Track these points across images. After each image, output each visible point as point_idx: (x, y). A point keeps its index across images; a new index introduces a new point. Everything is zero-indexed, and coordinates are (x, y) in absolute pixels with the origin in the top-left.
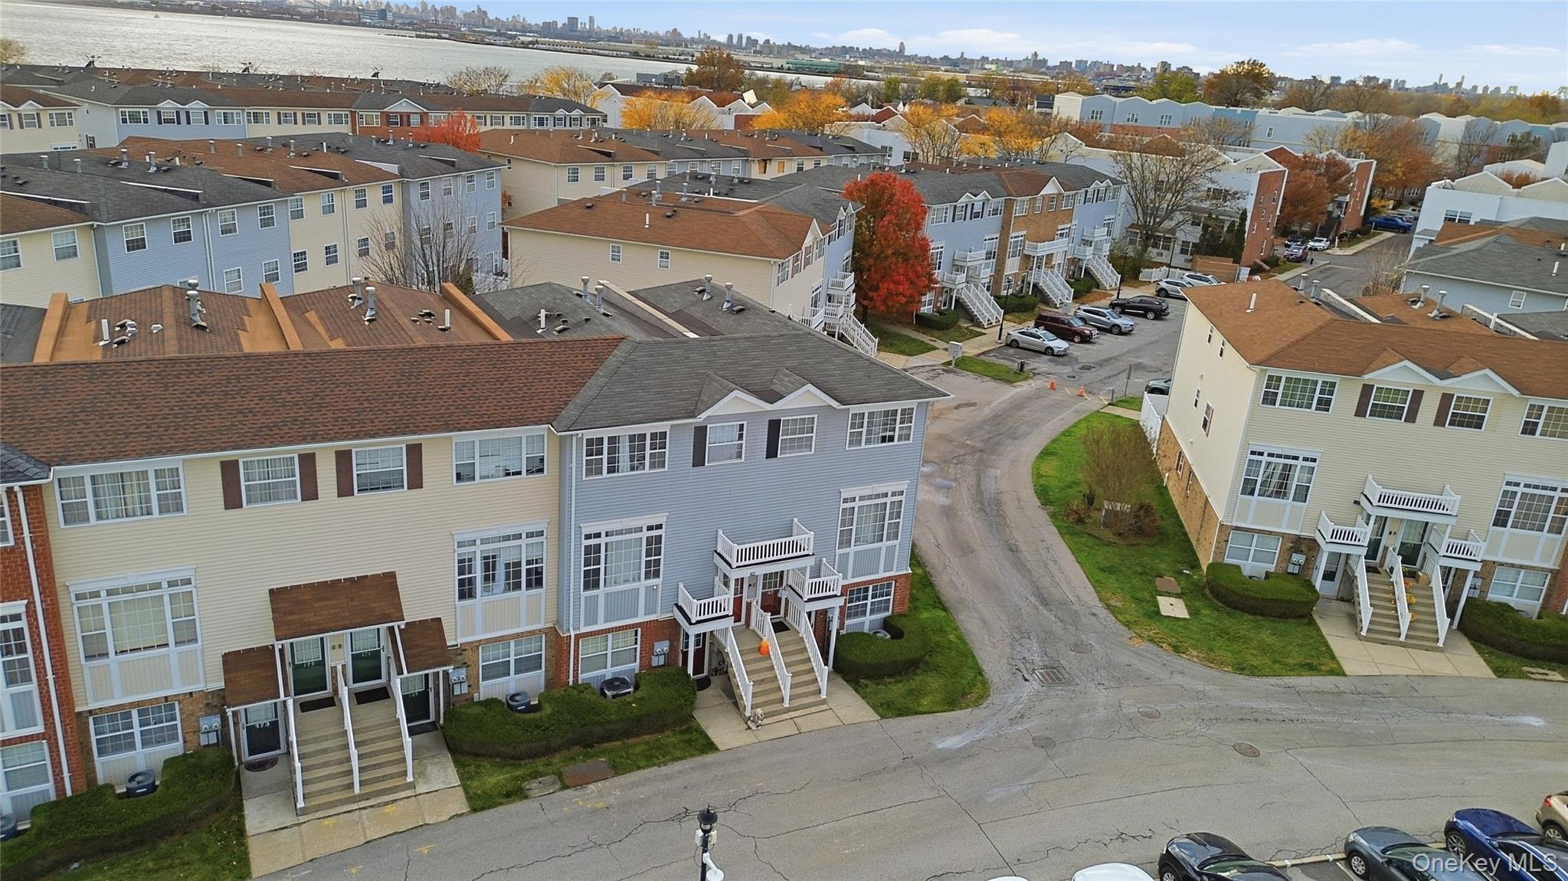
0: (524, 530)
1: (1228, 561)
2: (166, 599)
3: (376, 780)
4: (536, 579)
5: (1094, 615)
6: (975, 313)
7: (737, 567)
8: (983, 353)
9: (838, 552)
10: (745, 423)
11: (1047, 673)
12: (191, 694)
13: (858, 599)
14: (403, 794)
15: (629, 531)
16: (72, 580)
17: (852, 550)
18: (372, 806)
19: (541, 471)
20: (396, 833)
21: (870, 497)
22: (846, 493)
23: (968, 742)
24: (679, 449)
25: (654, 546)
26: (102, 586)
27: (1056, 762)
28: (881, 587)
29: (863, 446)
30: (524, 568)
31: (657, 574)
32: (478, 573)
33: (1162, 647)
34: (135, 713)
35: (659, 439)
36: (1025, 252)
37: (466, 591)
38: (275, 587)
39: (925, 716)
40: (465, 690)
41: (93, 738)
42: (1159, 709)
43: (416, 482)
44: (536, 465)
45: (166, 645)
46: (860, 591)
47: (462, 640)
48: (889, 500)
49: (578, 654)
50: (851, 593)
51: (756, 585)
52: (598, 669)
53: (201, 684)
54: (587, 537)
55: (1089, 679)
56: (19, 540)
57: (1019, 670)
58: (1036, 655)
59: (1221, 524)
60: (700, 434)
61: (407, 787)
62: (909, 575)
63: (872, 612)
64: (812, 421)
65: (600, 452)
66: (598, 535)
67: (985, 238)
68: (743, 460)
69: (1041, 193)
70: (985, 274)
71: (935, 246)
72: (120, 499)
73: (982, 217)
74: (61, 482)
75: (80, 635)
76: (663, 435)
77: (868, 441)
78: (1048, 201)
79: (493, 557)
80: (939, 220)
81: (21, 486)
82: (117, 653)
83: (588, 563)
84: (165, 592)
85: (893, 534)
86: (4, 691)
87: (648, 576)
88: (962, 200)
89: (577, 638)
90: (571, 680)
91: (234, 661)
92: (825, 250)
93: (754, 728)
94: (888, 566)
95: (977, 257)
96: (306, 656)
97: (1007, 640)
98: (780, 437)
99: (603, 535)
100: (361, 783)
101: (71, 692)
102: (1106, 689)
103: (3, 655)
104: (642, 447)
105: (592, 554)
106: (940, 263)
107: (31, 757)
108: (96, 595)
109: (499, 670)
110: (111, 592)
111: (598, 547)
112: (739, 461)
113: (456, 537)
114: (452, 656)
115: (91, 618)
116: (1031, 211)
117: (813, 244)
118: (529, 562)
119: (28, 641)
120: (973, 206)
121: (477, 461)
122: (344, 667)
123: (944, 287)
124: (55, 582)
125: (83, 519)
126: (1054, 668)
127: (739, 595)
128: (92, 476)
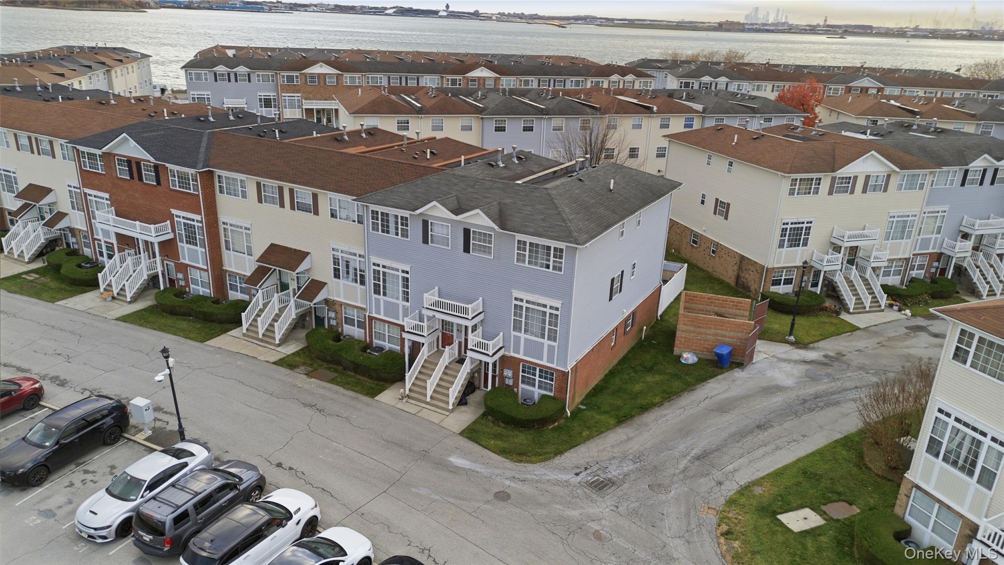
1: (908, 518)
2: (244, 234)
3: (269, 337)
4: (362, 281)
13: (529, 373)
14: (271, 347)
16: (222, 217)
17: (523, 336)
18: (259, 345)
19: (363, 223)
21: (535, 303)
22: (516, 294)
23: (468, 468)
24: (415, 229)
25: (405, 283)
26: (229, 221)
27: (484, 506)
28: (546, 372)
29: (527, 265)
30: (358, 273)
31: (407, 300)
32: (341, 267)
34: (237, 277)
35: (405, 222)
39: (479, 446)
40: (336, 325)
41: (228, 282)
43: (316, 212)
44: (360, 219)
45: (245, 254)
46: (530, 368)
47: (336, 299)
48: (548, 311)
49: (372, 327)
50: (524, 366)
51: (461, 331)
52: (381, 341)
53: (249, 274)
54: (374, 264)
55: (618, 500)
56: (199, 192)
57: (586, 469)
58: (617, 471)
59: (905, 477)
60: (425, 224)
61: (275, 345)
62: (564, 373)
63: (539, 387)
64: (490, 236)
65: (377, 219)
66: (379, 265)
68: (450, 248)
72: (232, 188)
74: (219, 176)
75: (224, 238)
76: (407, 219)
77: (530, 262)
79: (347, 262)
81: (195, 171)
82: (233, 250)
83: (375, 279)
84: (244, 231)
85: (553, 337)
86: (199, 249)
87: (404, 299)
89: (371, 318)
90: (368, 339)
91: (259, 269)
92: (929, 186)
93: (401, 400)
94: (550, 359)
96: (285, 279)
97: (617, 455)
98: (471, 241)
99: (381, 266)
100: (263, 335)
101: (220, 259)
102: (612, 510)
103: (198, 235)
104: (397, 223)
105: (376, 275)
107: (206, 278)
108: (227, 224)
109: (351, 322)
110: (230, 225)
111: (379, 272)
112: (448, 248)
113: (331, 245)
114: (331, 305)
115: (226, 233)
117: (889, 175)
118: (360, 271)
119: (203, 232)
121: (338, 209)
122: (294, 290)
124: (216, 214)
125: (223, 193)
126: (614, 483)
127: (452, 334)
128: (225, 176)
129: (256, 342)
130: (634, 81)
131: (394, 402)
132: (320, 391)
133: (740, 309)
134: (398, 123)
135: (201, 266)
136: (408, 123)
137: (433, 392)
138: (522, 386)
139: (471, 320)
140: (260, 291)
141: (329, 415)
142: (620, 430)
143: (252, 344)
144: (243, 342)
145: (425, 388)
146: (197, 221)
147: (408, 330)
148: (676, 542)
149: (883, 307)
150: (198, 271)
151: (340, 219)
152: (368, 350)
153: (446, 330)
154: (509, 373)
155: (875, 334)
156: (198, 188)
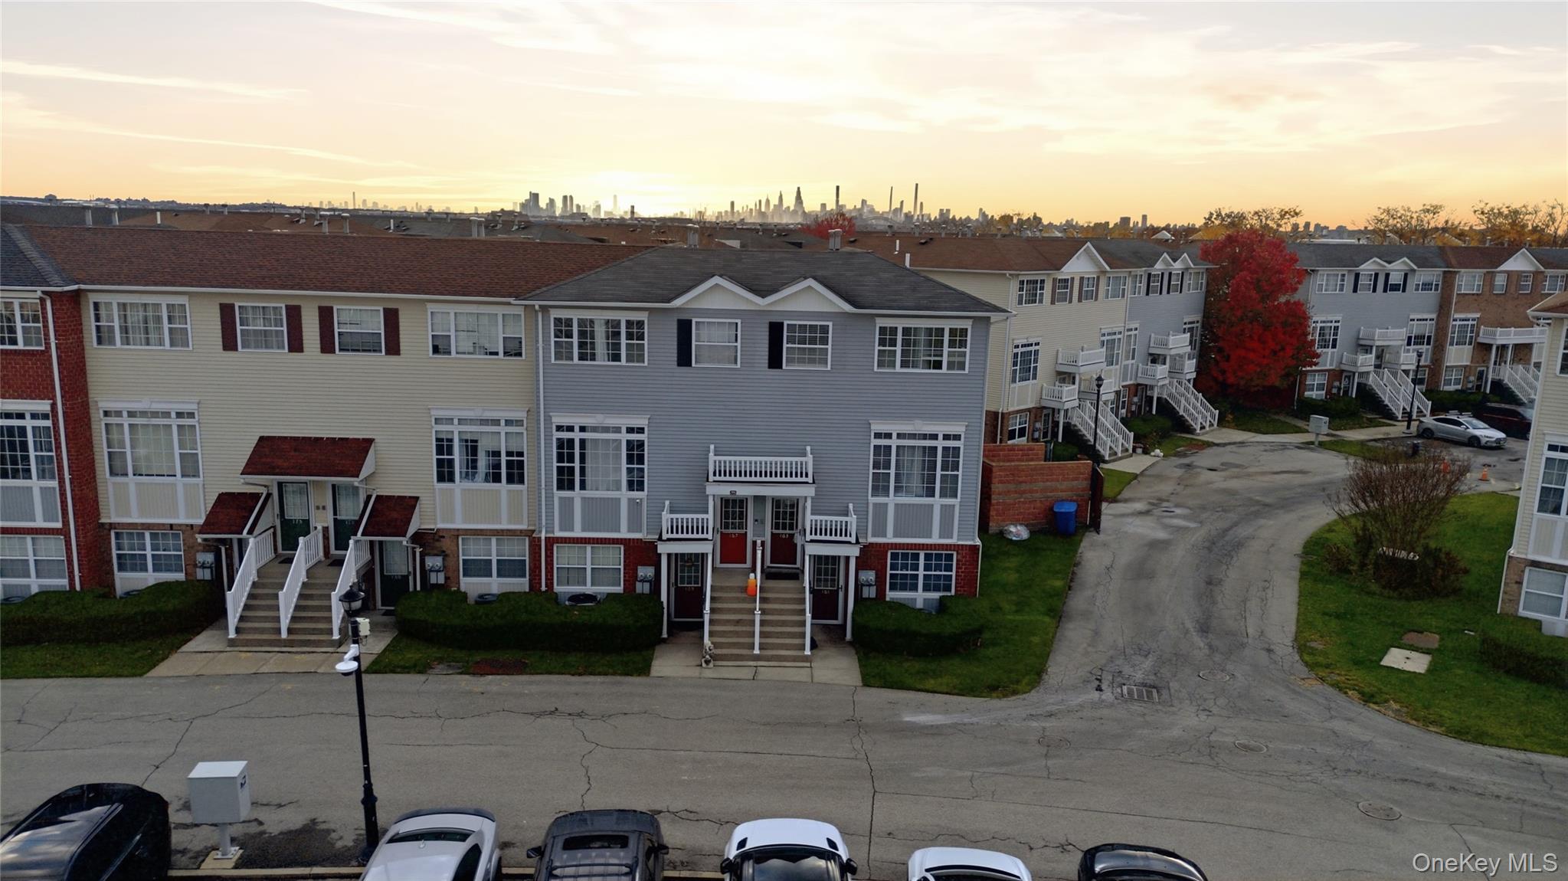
0: (503, 415)
1: (1522, 612)
2: (175, 429)
3: (307, 631)
4: (516, 474)
5: (1269, 651)
6: (1386, 402)
7: (714, 481)
8: (1372, 440)
9: (872, 500)
10: (739, 321)
11: (1139, 690)
12: (192, 526)
13: (905, 567)
14: (324, 649)
15: (606, 430)
16: (103, 398)
17: (892, 500)
18: (289, 652)
19: (520, 354)
21: (913, 436)
22: (878, 427)
23: (949, 722)
24: (661, 342)
25: (636, 454)
27: (1050, 763)
28: (938, 556)
29: (898, 369)
30: (504, 458)
32: (457, 456)
33: (1346, 693)
36: (1480, 340)
37: (445, 473)
38: (264, 435)
39: (920, 693)
40: (441, 580)
41: (114, 552)
42: (1271, 746)
43: (393, 348)
44: (512, 346)
46: (907, 554)
47: (443, 525)
48: (940, 444)
49: (552, 562)
50: (894, 556)
51: (763, 522)
52: (574, 584)
53: (201, 518)
54: (559, 428)
55: (1194, 703)
56: (48, 345)
57: (1100, 680)
58: (1140, 672)
59: (1510, 557)
60: (684, 329)
61: (332, 643)
62: (974, 548)
63: (926, 588)
64: (825, 329)
65: (569, 335)
66: (570, 429)
67: (1412, 317)
68: (739, 366)
69: (1503, 268)
70: (1408, 359)
71: (1324, 319)
72: (139, 327)
73: (1404, 291)
74: (96, 305)
75: (106, 450)
76: (640, 324)
77: (904, 364)
78: (1514, 279)
79: (472, 441)
80: (1330, 288)
81: (43, 292)
82: (134, 475)
83: (560, 459)
84: (174, 422)
85: (950, 491)
86: (35, 483)
87: (631, 486)
88: (1368, 267)
89: (551, 542)
90: (543, 588)
91: (225, 500)
92: (1128, 294)
93: (704, 665)
94: (946, 531)
95: (1393, 336)
96: (294, 513)
97: (1111, 652)
98: (785, 346)
99: (577, 429)
100: (290, 631)
101: (96, 501)
102: (1208, 716)
103: (36, 451)
104: (617, 334)
105: (565, 449)
106: (1335, 341)
107: (53, 550)
108: (119, 414)
109: (480, 568)
110: (131, 414)
111: (571, 442)
112: (734, 366)
113: (433, 412)
114: (426, 540)
115: (115, 436)
116: (1487, 289)
117: (1098, 278)
118: (509, 454)
119: (53, 440)
120: (1387, 276)
121: (452, 334)
122: (326, 530)
123: (1343, 371)
124: (86, 395)
125: (112, 342)
126: (1154, 687)
127: (743, 531)
128: (119, 304)
129: (276, 649)
131: (694, 672)
132: (534, 688)
135: (40, 523)
137: (760, 637)
138: (890, 595)
139: (814, 483)
140: (252, 541)
141: (604, 717)
142: (1071, 626)
143: (271, 654)
144: (243, 655)
145: (737, 634)
146: (34, 416)
147: (670, 536)
148: (1338, 725)
149: (1131, 451)
150: (29, 538)
151: (457, 353)
152: (567, 603)
153: (727, 527)
154: (870, 576)
155: (1160, 477)
156: (47, 335)
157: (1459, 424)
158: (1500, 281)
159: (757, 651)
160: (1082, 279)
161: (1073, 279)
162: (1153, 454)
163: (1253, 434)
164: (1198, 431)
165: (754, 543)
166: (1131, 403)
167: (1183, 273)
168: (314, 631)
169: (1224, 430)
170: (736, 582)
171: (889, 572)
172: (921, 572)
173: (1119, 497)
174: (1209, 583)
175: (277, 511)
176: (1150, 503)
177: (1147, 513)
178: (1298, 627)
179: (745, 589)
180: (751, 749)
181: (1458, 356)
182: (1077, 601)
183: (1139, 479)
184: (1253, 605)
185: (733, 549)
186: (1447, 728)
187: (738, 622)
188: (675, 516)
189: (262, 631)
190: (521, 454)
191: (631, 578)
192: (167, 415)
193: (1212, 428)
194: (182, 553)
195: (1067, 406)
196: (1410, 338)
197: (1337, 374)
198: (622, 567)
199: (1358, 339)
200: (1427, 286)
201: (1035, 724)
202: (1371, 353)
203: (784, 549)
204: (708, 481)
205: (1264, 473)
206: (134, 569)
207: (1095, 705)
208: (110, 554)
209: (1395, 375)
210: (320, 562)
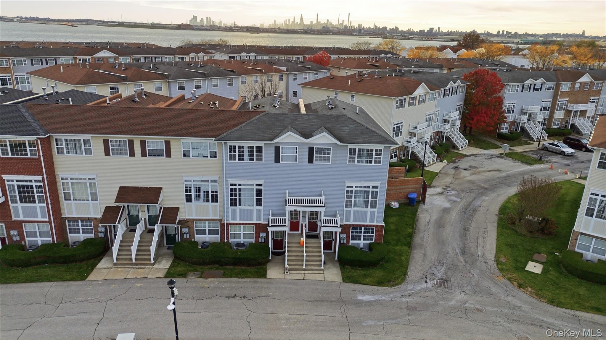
0: (210, 179)
1: (577, 250)
2: (88, 184)
3: (142, 260)
4: (215, 199)
5: (486, 263)
6: (531, 134)
7: (289, 206)
8: (526, 152)
9: (345, 209)
10: (298, 147)
11: (440, 282)
12: (96, 218)
13: (357, 232)
14: (148, 267)
15: (248, 185)
16: (60, 173)
17: (352, 209)
18: (136, 268)
19: (216, 157)
20: (136, 278)
21: (361, 187)
22: (348, 184)
23: (374, 299)
24: (268, 154)
25: (259, 193)
26: (69, 176)
27: (410, 318)
28: (369, 229)
29: (356, 163)
30: (210, 194)
31: (261, 205)
32: (193, 193)
33: (513, 283)
34: (80, 221)
35: (259, 149)
36: (568, 109)
37: (189, 199)
38: (122, 186)
39: (363, 285)
40: (188, 237)
41: (68, 227)
42: (486, 309)
43: (169, 155)
44: (213, 154)
45: (89, 200)
46: (357, 229)
47: (187, 218)
48: (371, 190)
49: (229, 231)
50: (353, 229)
51: (305, 217)
52: (237, 239)
53: (99, 216)
54: (231, 185)
55: (460, 288)
56: (39, 156)
57: (426, 278)
58: (440, 273)
59: (574, 231)
60: (277, 149)
61: (151, 264)
62: (382, 226)
63: (364, 240)
64: (329, 149)
65: (235, 151)
66: (235, 185)
67: (543, 101)
68: (297, 163)
69: (578, 81)
70: (540, 117)
71: (509, 103)
72: (73, 148)
73: (541, 91)
74: (56, 140)
75: (63, 192)
76: (261, 148)
77: (358, 162)
78: (583, 84)
79: (198, 188)
80: (513, 91)
81: (37, 138)
82: (74, 200)
83: (231, 195)
84: (88, 182)
85: (374, 205)
86: (37, 205)
87: (257, 205)
88: (528, 82)
89: (228, 224)
90: (226, 240)
91: (108, 209)
92: (437, 98)
93: (286, 273)
94: (372, 220)
95: (535, 109)
96: (133, 213)
97: (430, 265)
98: (314, 155)
99: (237, 185)
100: (136, 259)
101: (60, 210)
102: (465, 294)
103: (37, 193)
104: (252, 152)
105: (233, 192)
106: (513, 110)
107: (46, 228)
108: (67, 179)
109: (202, 232)
110: (71, 179)
111: (235, 189)
112: (295, 163)
113: (184, 178)
114: (184, 223)
115: (66, 187)
116: (572, 89)
117: (426, 94)
118: (212, 192)
119: (43, 189)
120: (535, 85)
121: (191, 150)
122: (145, 219)
123: (515, 122)
124: (54, 172)
125: (63, 153)
126: (446, 280)
127: (298, 220)
128: (65, 139)
129: (131, 267)
130: (204, 57)
131: (282, 276)
132: (226, 285)
133: (400, 173)
134: (111, 89)
135: (40, 219)
136: (118, 89)
137: (306, 261)
138: (351, 242)
139: (325, 206)
140: (119, 226)
141: (253, 298)
142: (415, 252)
143: (130, 269)
144: (120, 269)
145: (297, 260)
146: (36, 181)
147: (272, 224)
148: (510, 299)
149: (435, 161)
150: (36, 224)
151: (193, 156)
152: (235, 247)
153: (292, 219)
154: (344, 236)
155: (446, 174)
156: (39, 152)
157: (558, 146)
158: (577, 85)
159: (304, 267)
160: (420, 96)
161: (416, 96)
162: (443, 162)
163: (481, 150)
164: (460, 149)
165: (302, 225)
166: (435, 138)
167: (457, 87)
168: (145, 259)
169: (470, 148)
170: (296, 240)
171: (351, 234)
172: (362, 234)
173: (431, 185)
174: (465, 230)
175: (127, 213)
176: (443, 189)
177: (442, 193)
178: (496, 251)
179: (299, 243)
180: (305, 313)
181: (559, 115)
182: (417, 240)
183: (439, 175)
184: (480, 240)
185: (294, 226)
186: (548, 300)
187: (297, 256)
188: (274, 218)
189: (126, 259)
190: (216, 192)
191: (257, 236)
192: (85, 179)
193: (465, 147)
194: (92, 227)
195: (413, 146)
196: (541, 108)
197: (513, 123)
198: (254, 233)
199: (522, 110)
200: (549, 89)
201: (404, 300)
202: (526, 115)
203: (313, 226)
204: (286, 206)
205: (484, 171)
206: (75, 233)
207: (426, 290)
208: (66, 228)
209: (534, 123)
210: (144, 231)
